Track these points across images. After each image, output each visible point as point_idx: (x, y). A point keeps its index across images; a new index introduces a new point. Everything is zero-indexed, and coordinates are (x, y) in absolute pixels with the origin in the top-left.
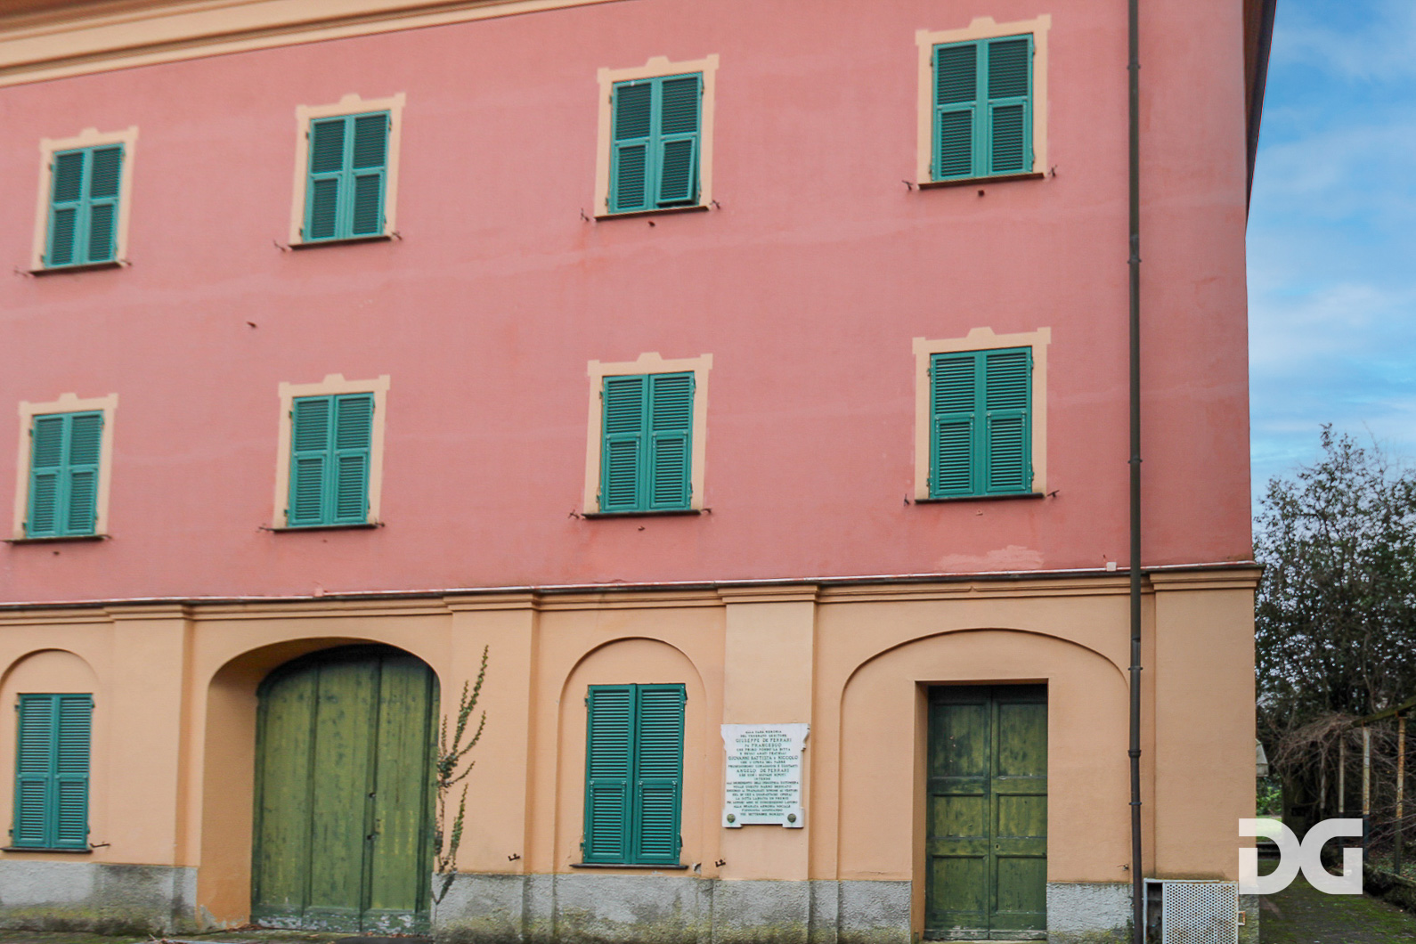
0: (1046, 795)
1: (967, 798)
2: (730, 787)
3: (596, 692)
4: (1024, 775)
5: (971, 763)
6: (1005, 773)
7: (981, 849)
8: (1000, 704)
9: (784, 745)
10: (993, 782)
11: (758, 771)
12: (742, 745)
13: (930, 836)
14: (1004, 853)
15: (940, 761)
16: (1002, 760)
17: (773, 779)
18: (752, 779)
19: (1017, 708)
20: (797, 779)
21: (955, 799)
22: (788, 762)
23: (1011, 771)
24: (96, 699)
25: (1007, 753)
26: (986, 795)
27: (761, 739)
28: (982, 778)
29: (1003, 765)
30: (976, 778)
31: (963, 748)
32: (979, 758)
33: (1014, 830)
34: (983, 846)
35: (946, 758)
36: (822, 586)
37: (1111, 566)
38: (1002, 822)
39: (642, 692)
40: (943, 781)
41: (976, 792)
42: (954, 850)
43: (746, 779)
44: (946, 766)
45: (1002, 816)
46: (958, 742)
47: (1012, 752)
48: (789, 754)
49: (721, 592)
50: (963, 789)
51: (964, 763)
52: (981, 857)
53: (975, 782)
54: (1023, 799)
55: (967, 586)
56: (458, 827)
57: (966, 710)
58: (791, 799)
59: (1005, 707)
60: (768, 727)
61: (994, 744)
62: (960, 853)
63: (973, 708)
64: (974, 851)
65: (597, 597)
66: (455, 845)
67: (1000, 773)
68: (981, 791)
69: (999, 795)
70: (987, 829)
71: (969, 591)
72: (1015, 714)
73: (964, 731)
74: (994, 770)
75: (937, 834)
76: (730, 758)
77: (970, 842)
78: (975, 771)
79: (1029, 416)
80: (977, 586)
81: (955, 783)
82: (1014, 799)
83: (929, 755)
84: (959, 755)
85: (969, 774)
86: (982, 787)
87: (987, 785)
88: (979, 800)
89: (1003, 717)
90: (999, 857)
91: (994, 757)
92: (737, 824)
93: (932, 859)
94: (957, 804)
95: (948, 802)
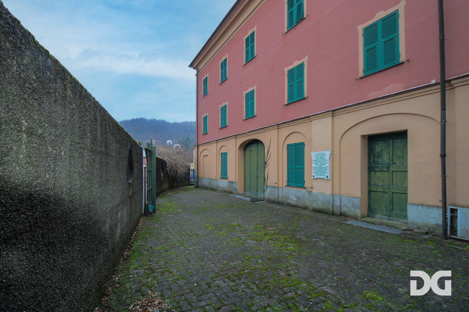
0: (407, 171)
1: (381, 172)
2: (313, 168)
3: (289, 146)
4: (403, 164)
5: (383, 160)
6: (395, 164)
7: (386, 189)
8: (393, 140)
9: (325, 157)
10: (391, 167)
11: (319, 164)
12: (315, 157)
13: (369, 184)
14: (395, 192)
15: (372, 160)
16: (394, 159)
17: (323, 166)
18: (318, 166)
19: (399, 140)
20: (328, 166)
21: (377, 172)
22: (326, 161)
23: (398, 163)
24: (228, 153)
25: (396, 157)
26: (388, 171)
27: (320, 155)
28: (387, 165)
29: (394, 161)
30: (384, 165)
31: (380, 155)
32: (386, 158)
33: (399, 184)
34: (387, 189)
35: (374, 159)
36: (333, 111)
37: (433, 82)
38: (394, 181)
39: (296, 144)
40: (373, 166)
41: (384, 170)
42: (377, 189)
43: (317, 166)
44: (374, 161)
45: (394, 178)
46: (378, 153)
47: (398, 156)
48: (326, 159)
49: (311, 118)
50: (380, 169)
51: (380, 160)
52: (386, 192)
53: (384, 167)
54: (402, 173)
55: (376, 102)
56: (268, 176)
57: (380, 142)
58: (327, 171)
59: (395, 141)
60: (321, 152)
61: (391, 153)
62: (379, 190)
63: (383, 141)
64: (384, 190)
65: (287, 124)
66: (267, 180)
67: (393, 164)
68: (386, 170)
69: (393, 171)
70: (389, 183)
71: (377, 103)
72: (398, 143)
73: (380, 150)
74: (391, 163)
75: (371, 183)
76: (313, 161)
77: (383, 187)
78: (384, 163)
79: (398, 36)
80: (379, 101)
81: (377, 167)
82: (399, 173)
83: (368, 158)
84: (378, 158)
85: (382, 164)
86: (387, 168)
87: (388, 167)
88: (386, 173)
89: (394, 144)
90: (393, 193)
91: (391, 159)
92: (315, 178)
93: (370, 191)
94: (378, 174)
95: (375, 173)
